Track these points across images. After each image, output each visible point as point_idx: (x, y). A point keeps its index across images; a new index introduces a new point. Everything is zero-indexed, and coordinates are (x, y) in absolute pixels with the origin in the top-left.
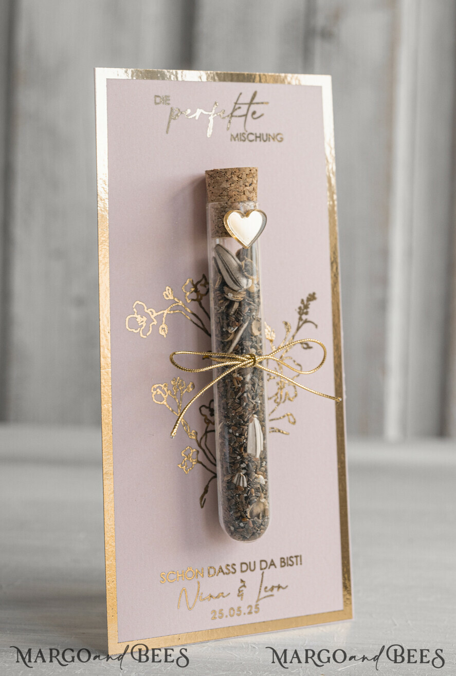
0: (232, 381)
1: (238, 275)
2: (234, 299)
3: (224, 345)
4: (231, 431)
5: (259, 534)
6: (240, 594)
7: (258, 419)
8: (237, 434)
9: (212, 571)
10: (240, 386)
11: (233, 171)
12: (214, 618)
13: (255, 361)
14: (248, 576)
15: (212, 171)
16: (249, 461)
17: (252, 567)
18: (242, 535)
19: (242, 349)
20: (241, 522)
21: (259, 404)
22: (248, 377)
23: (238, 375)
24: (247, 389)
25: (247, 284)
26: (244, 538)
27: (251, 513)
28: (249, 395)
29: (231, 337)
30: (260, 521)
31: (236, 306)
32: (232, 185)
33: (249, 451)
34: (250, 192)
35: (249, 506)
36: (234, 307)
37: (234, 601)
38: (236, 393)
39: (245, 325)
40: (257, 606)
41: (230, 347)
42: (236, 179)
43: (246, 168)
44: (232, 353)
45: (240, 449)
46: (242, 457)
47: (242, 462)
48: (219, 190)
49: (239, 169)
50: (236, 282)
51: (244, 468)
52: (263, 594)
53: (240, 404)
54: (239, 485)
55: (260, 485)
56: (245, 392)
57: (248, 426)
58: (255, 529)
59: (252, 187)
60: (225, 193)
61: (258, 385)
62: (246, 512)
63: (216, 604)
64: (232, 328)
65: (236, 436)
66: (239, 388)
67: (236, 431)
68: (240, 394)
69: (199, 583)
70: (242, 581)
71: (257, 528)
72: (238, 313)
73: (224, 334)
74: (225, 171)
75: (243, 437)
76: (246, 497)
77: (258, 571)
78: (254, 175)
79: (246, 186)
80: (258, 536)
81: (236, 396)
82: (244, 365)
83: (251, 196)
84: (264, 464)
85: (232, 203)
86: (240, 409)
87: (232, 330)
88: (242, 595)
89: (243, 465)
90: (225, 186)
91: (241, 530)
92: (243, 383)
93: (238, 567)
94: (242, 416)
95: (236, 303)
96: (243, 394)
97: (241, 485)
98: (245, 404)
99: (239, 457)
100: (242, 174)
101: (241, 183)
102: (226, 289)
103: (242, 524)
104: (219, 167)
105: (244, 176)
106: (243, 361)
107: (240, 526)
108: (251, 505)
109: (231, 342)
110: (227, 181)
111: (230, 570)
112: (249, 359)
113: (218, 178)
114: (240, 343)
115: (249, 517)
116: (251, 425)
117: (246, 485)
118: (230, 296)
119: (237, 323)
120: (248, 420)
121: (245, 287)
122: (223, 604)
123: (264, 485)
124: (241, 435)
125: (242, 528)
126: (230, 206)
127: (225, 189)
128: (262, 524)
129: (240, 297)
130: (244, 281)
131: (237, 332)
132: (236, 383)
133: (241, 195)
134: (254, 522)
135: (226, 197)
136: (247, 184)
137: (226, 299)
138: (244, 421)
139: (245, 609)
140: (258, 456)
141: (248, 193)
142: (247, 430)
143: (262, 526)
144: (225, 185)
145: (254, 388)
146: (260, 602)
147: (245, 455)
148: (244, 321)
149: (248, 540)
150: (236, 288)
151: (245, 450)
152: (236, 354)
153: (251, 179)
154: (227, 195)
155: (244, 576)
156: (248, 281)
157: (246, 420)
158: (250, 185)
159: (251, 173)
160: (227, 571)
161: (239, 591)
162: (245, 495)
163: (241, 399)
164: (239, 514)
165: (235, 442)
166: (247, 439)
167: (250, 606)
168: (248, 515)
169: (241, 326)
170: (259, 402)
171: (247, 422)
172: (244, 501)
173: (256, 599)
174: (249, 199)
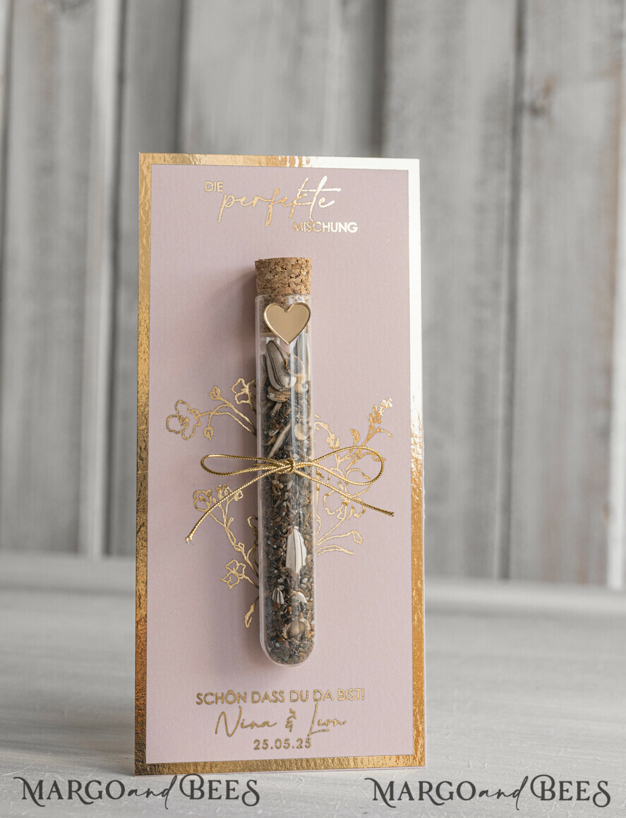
0: (271, 488)
1: (281, 373)
2: (275, 400)
3: (267, 449)
4: (269, 542)
5: (299, 657)
6: (289, 725)
7: (300, 530)
8: (275, 546)
9: (256, 697)
10: (280, 494)
11: (277, 262)
12: (257, 748)
13: (292, 467)
14: (298, 706)
15: (256, 262)
16: (287, 576)
17: (304, 697)
18: (279, 657)
19: (283, 455)
20: (277, 642)
21: (301, 515)
22: (290, 484)
23: (278, 482)
24: (287, 497)
25: (289, 384)
26: (283, 661)
27: (289, 633)
28: (289, 504)
29: (272, 441)
30: (297, 642)
31: (278, 407)
32: (276, 276)
33: (288, 565)
34: (297, 285)
35: (286, 625)
36: (275, 408)
37: (282, 733)
38: (275, 502)
39: (287, 429)
40: (308, 741)
41: (270, 450)
42: (281, 270)
43: (291, 258)
44: (272, 458)
45: (278, 564)
46: (279, 571)
47: (279, 577)
48: (263, 282)
49: (283, 259)
50: (278, 381)
51: (281, 584)
52: (316, 728)
53: (279, 513)
54: (276, 602)
55: (301, 603)
56: (284, 501)
57: (287, 538)
58: (292, 650)
59: (298, 280)
60: (269, 285)
61: (300, 494)
62: (281, 632)
63: (261, 734)
64: (273, 431)
65: (274, 549)
66: (278, 496)
67: (273, 543)
68: (278, 502)
69: (240, 707)
70: (291, 711)
71: (294, 650)
72: (279, 414)
73: (266, 437)
74: (269, 261)
75: (281, 549)
76: (282, 615)
77: (311, 702)
78: (303, 266)
79: (291, 277)
80: (296, 658)
81: (274, 504)
82: (280, 471)
83: (298, 289)
84: (305, 580)
85: (275, 296)
86: (278, 519)
87: (272, 433)
88: (291, 727)
89: (281, 580)
90: (269, 278)
91: (277, 651)
92: (284, 490)
93: (286, 695)
94: (280, 527)
95: (277, 404)
96: (282, 503)
97: (278, 602)
98: (284, 514)
99: (276, 571)
100: (287, 265)
101: (286, 274)
102: (269, 388)
103: (278, 645)
104: (263, 258)
105: (290, 267)
106: (278, 466)
107: (275, 646)
108: (288, 624)
109: (272, 445)
110: (271, 272)
111: (277, 698)
112: (288, 464)
113: (263, 269)
114: (281, 449)
115: (286, 637)
116: (290, 537)
117: (283, 602)
118: (272, 396)
119: (278, 426)
120: (287, 531)
121: (287, 386)
122: (270, 734)
123: (305, 604)
124: (279, 547)
125: (278, 648)
126: (274, 300)
127: (268, 281)
128: (300, 646)
129: (283, 398)
130: (286, 380)
131: (278, 434)
132: (275, 491)
133: (285, 288)
134: (290, 642)
135: (269, 290)
136: (292, 275)
137: (268, 400)
138: (282, 532)
139: (293, 742)
140: (298, 571)
141: (294, 286)
142: (286, 543)
143: (301, 649)
144: (269, 276)
145: (295, 497)
146: (312, 737)
147: (283, 570)
148: (286, 424)
149: (287, 662)
150: (277, 387)
151: (284, 564)
152: (276, 458)
153: (298, 271)
154: (271, 288)
155: (293, 706)
156: (290, 380)
157: (284, 531)
158: (296, 277)
159: (297, 263)
160: (274, 698)
161: (288, 722)
162: (282, 613)
163: (280, 507)
164: (275, 634)
165: (273, 555)
166: (286, 552)
167: (300, 740)
168: (285, 635)
169: (282, 429)
170: (301, 512)
171: (286, 533)
172: (279, 618)
173: (308, 732)
174: (294, 292)
